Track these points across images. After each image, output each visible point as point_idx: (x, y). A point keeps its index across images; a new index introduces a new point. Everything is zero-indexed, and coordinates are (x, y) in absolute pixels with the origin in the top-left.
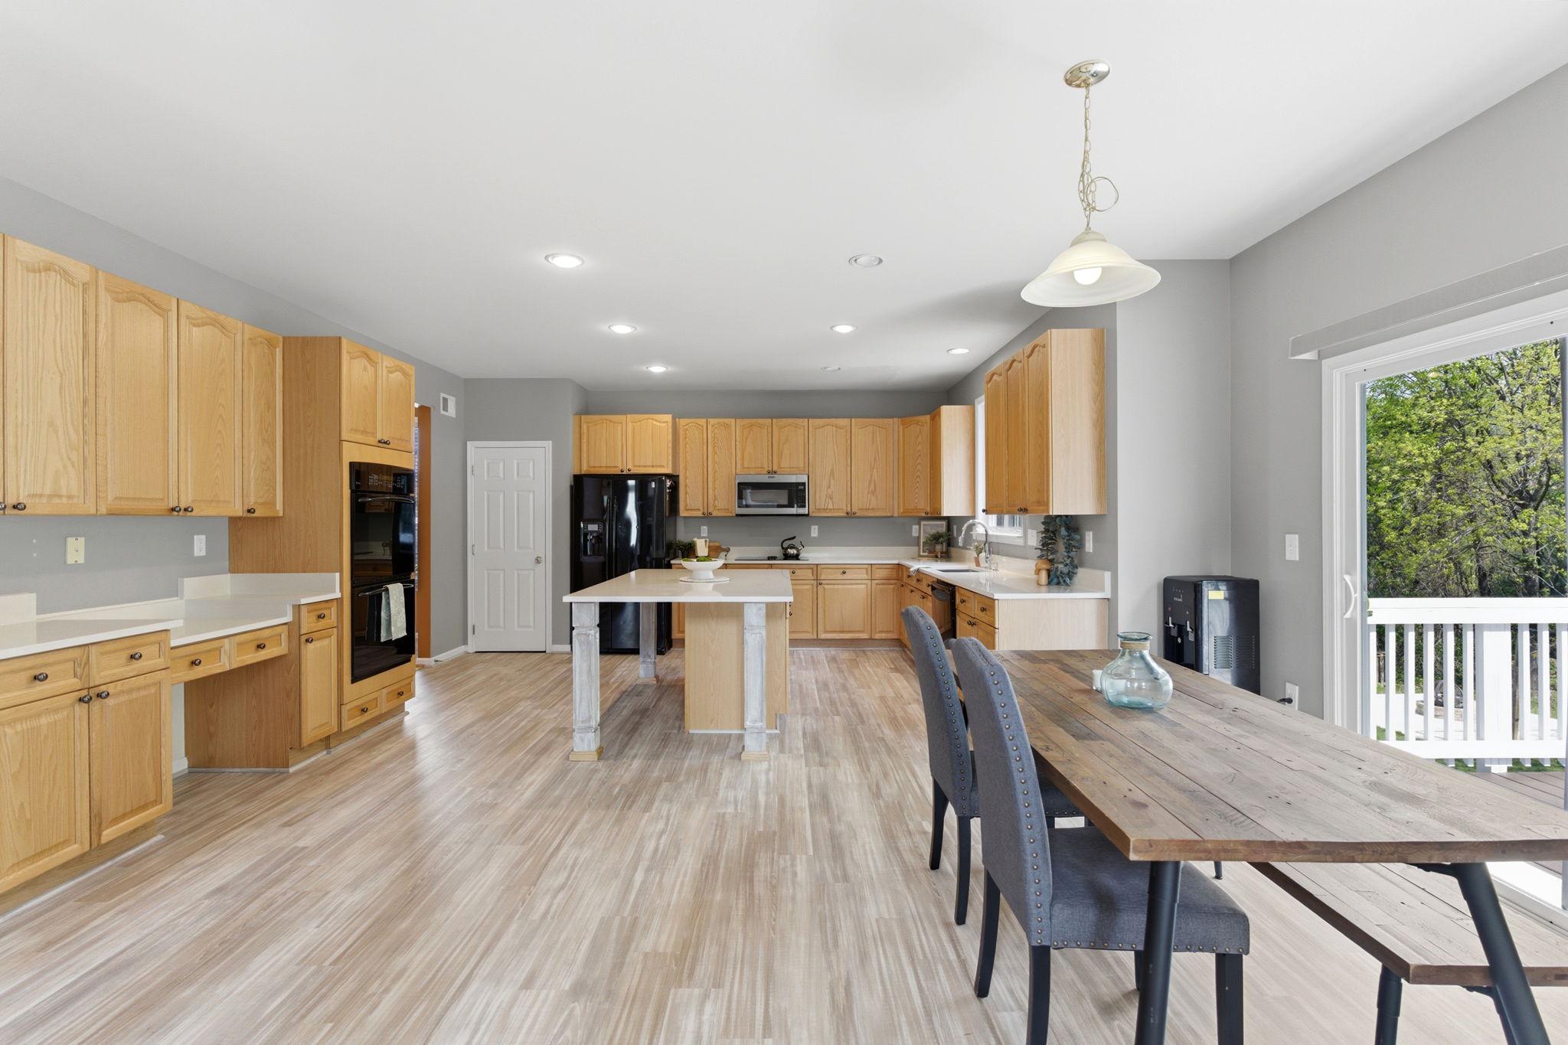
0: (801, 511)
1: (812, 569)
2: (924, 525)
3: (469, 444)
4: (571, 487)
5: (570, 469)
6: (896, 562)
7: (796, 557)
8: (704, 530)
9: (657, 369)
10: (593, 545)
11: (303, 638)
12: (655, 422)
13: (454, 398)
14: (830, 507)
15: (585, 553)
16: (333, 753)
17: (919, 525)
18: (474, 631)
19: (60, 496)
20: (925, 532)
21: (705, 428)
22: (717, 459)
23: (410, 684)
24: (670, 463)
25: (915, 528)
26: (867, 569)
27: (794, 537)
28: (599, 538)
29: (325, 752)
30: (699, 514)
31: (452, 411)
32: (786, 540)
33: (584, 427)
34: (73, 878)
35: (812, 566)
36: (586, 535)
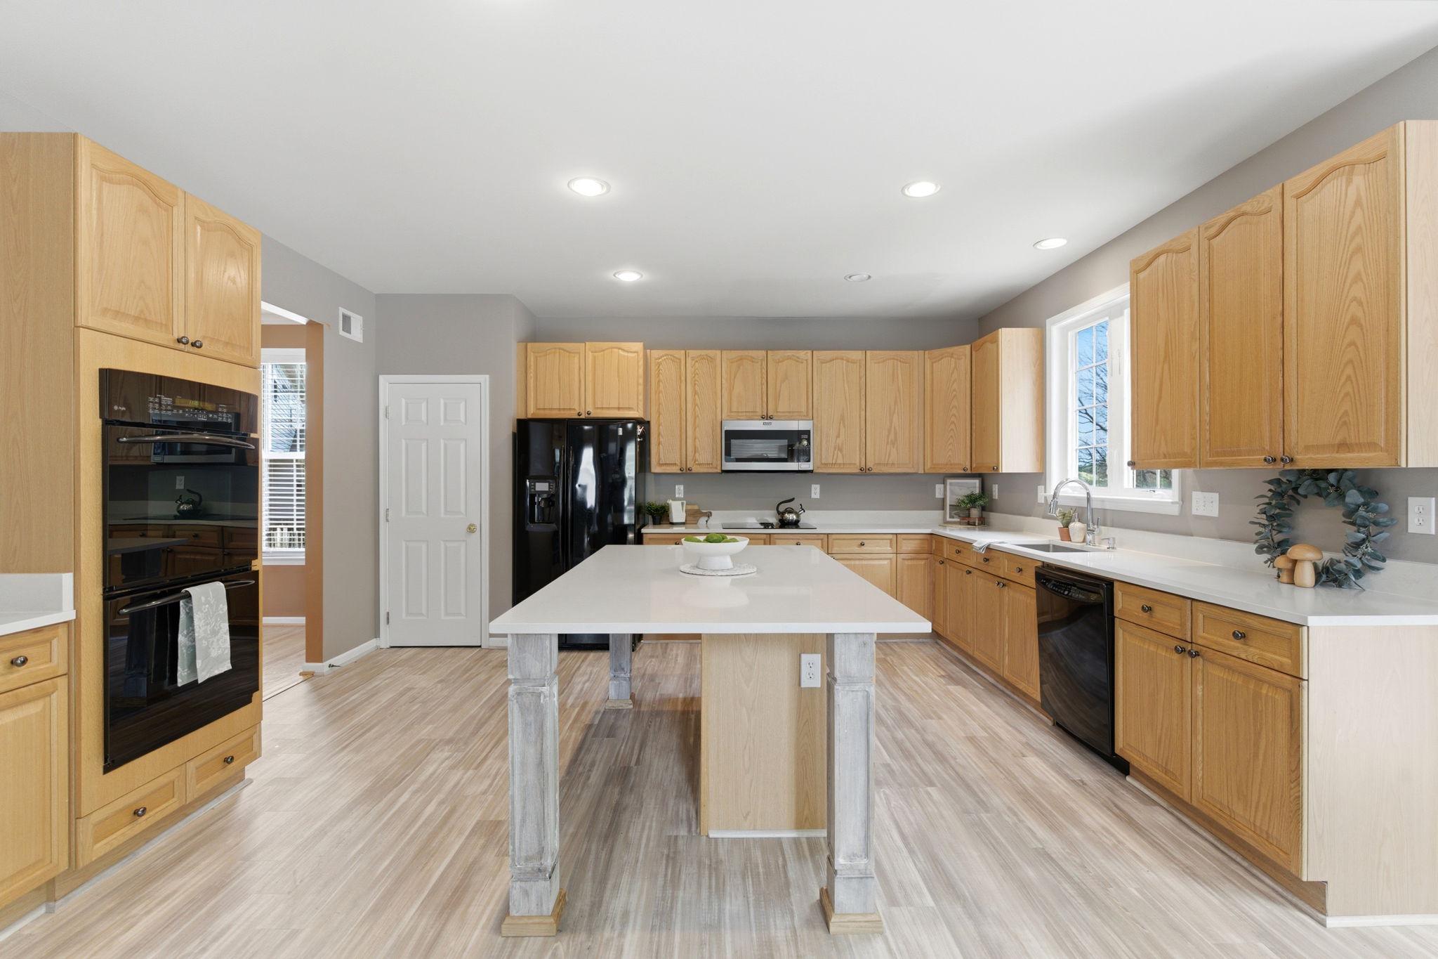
0: (804, 466)
1: (822, 540)
2: (951, 484)
3: (381, 377)
4: (514, 434)
5: (514, 411)
6: (929, 531)
7: (795, 524)
8: (680, 490)
9: (629, 277)
10: (542, 510)
12: (621, 352)
13: (360, 318)
14: (840, 461)
15: (532, 521)
16: (57, 912)
17: (944, 483)
18: (388, 619)
20: (952, 492)
21: (683, 362)
22: (698, 402)
23: (251, 737)
24: (641, 404)
25: (939, 488)
26: (891, 540)
27: (793, 500)
28: (551, 499)
29: (43, 910)
30: (676, 469)
31: (357, 334)
32: (782, 502)
33: (531, 358)
35: (822, 536)
36: (532, 497)
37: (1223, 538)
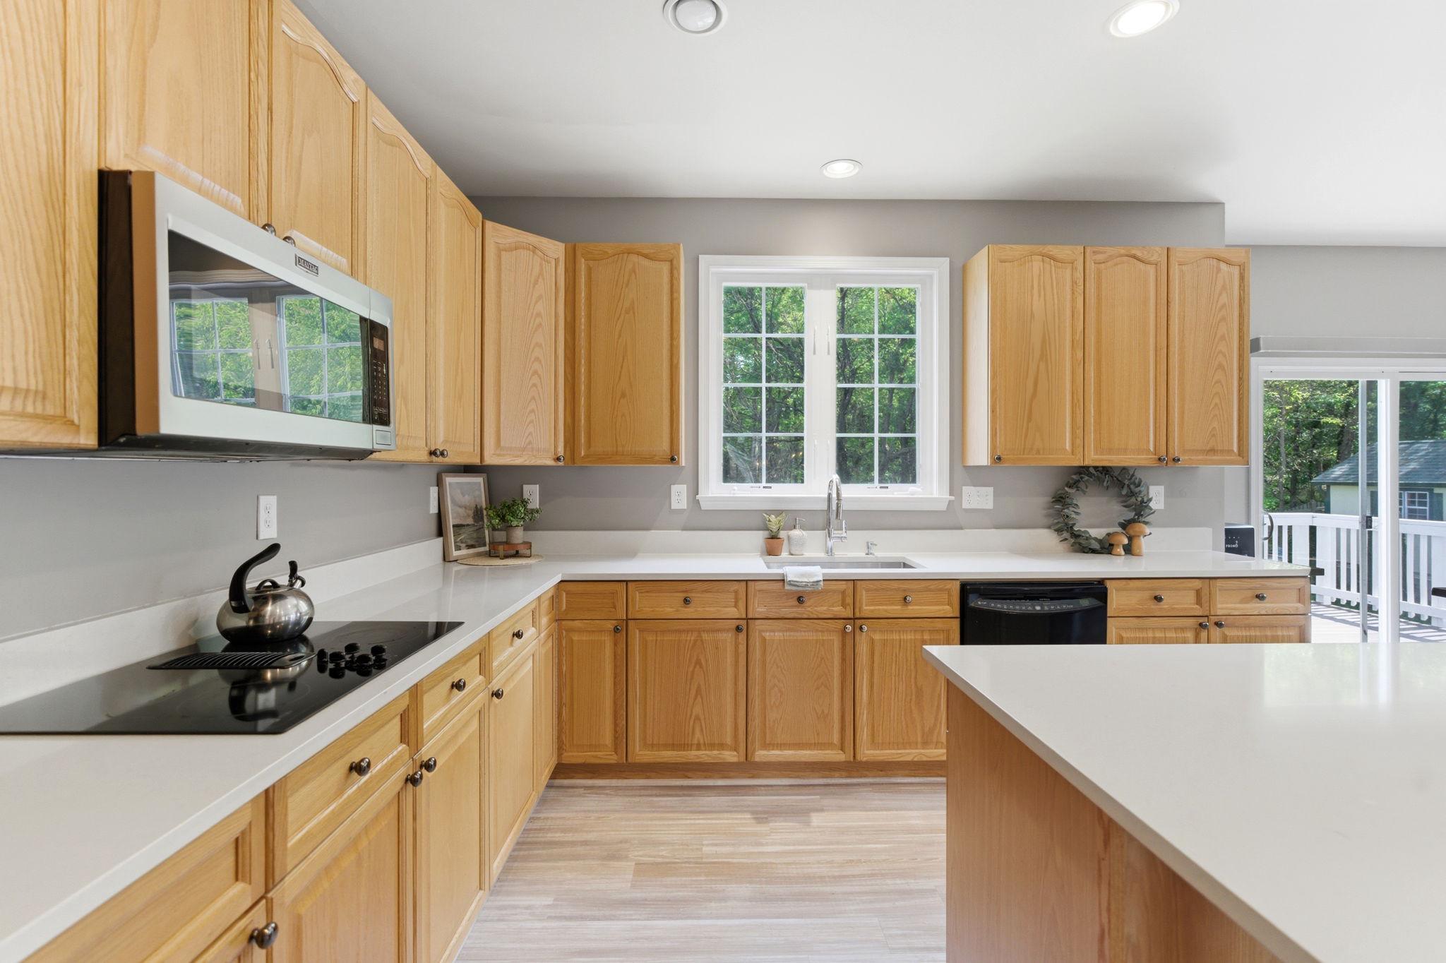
1: (481, 651)
26: (534, 612)
37: (997, 527)
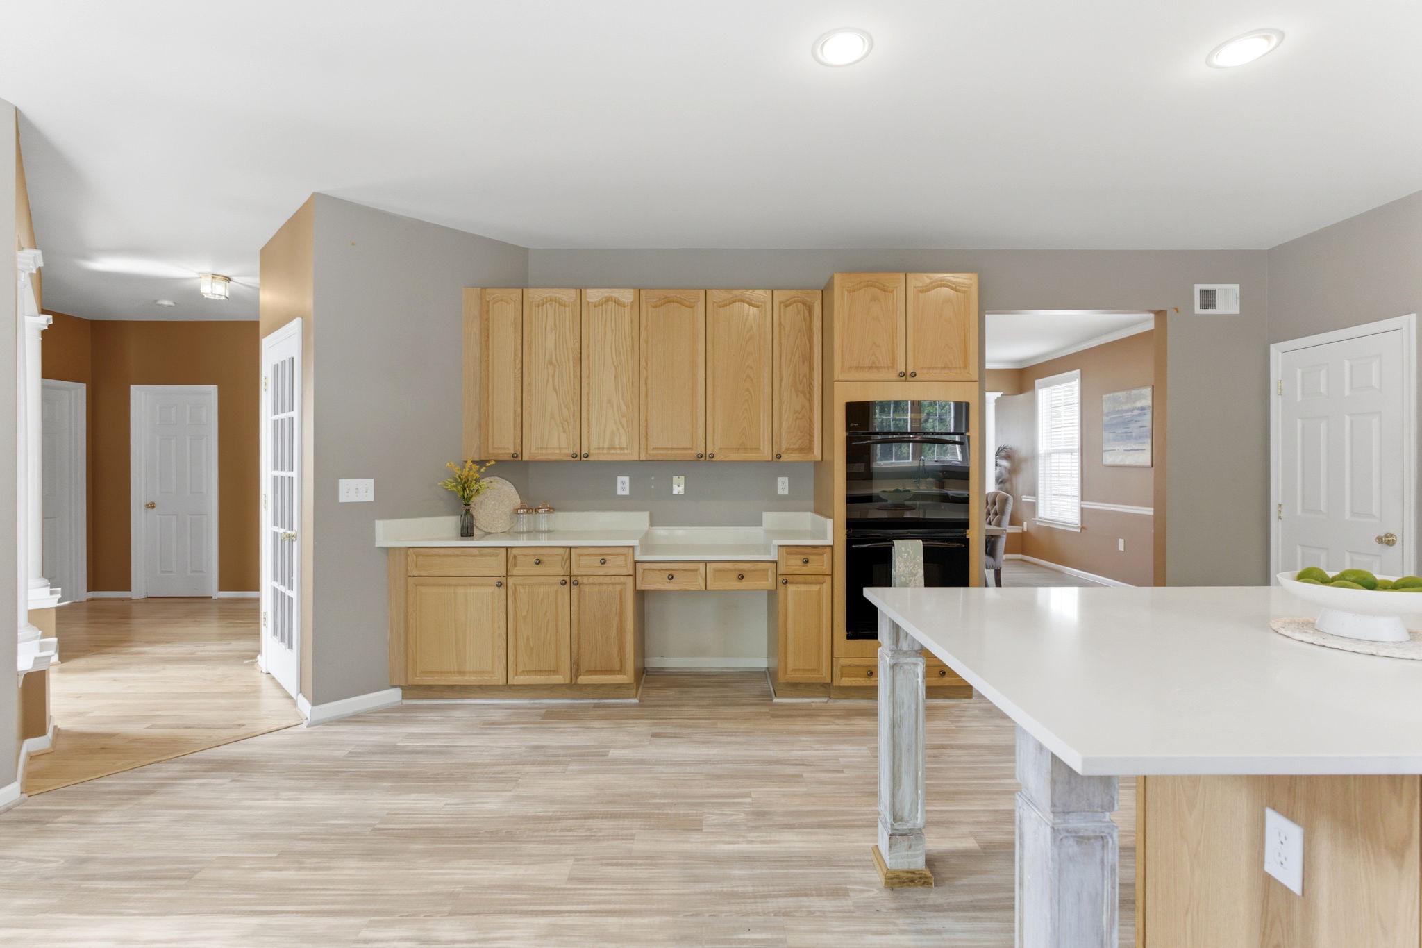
3: (1272, 347)
11: (781, 578)
13: (1236, 285)
19: (615, 448)
29: (824, 700)
31: (1228, 306)
34: (573, 698)
